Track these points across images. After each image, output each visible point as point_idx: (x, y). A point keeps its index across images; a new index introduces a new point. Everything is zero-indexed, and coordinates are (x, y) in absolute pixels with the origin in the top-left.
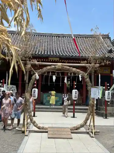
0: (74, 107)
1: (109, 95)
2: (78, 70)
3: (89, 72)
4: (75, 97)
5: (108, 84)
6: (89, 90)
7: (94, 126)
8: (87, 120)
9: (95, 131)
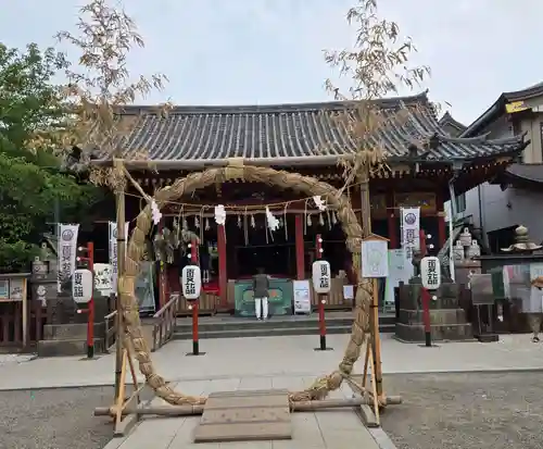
0: (322, 316)
1: (432, 269)
2: (307, 179)
3: (351, 183)
4: (323, 285)
5: (429, 236)
6: (352, 250)
7: (378, 382)
8: (353, 361)
9: (384, 398)
